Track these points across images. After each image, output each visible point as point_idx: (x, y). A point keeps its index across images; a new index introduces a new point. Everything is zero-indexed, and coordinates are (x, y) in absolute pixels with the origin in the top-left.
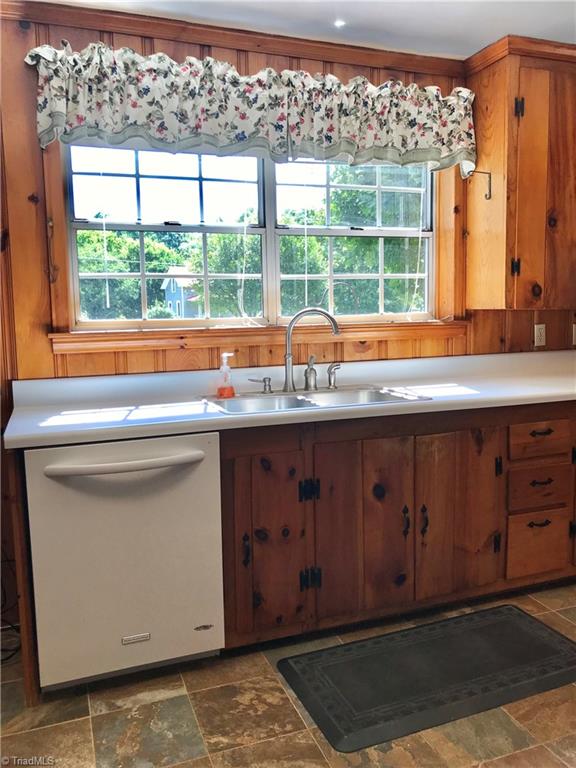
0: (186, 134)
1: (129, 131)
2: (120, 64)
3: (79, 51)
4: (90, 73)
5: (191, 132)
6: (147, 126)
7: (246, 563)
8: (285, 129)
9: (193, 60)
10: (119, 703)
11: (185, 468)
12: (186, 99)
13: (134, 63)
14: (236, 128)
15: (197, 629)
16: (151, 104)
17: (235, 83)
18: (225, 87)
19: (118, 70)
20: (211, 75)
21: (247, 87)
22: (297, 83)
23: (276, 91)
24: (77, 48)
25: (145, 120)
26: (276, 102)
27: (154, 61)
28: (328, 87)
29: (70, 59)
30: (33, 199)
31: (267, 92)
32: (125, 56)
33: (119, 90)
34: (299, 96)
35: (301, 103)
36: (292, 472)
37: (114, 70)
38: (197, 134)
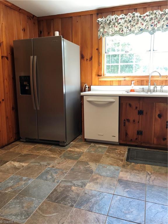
0: (128, 31)
1: (115, 33)
2: (114, 19)
3: (106, 18)
4: (108, 22)
5: (129, 31)
6: (119, 31)
7: (124, 125)
8: (153, 26)
9: (130, 14)
10: (96, 145)
11: (111, 103)
12: (128, 23)
13: (117, 18)
14: (140, 28)
15: (113, 136)
16: (120, 26)
17: (140, 17)
18: (138, 18)
19: (114, 20)
20: (135, 16)
21: (143, 17)
22: (157, 13)
23: (151, 16)
24: (105, 18)
25: (119, 30)
26: (151, 19)
27: (121, 16)
28: (166, 12)
29: (104, 20)
30: (97, 49)
31: (149, 17)
32: (115, 17)
33: (114, 24)
34: (158, 16)
35: (158, 18)
36: (136, 108)
37: (113, 20)
38: (131, 31)
